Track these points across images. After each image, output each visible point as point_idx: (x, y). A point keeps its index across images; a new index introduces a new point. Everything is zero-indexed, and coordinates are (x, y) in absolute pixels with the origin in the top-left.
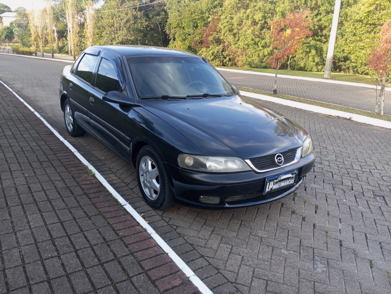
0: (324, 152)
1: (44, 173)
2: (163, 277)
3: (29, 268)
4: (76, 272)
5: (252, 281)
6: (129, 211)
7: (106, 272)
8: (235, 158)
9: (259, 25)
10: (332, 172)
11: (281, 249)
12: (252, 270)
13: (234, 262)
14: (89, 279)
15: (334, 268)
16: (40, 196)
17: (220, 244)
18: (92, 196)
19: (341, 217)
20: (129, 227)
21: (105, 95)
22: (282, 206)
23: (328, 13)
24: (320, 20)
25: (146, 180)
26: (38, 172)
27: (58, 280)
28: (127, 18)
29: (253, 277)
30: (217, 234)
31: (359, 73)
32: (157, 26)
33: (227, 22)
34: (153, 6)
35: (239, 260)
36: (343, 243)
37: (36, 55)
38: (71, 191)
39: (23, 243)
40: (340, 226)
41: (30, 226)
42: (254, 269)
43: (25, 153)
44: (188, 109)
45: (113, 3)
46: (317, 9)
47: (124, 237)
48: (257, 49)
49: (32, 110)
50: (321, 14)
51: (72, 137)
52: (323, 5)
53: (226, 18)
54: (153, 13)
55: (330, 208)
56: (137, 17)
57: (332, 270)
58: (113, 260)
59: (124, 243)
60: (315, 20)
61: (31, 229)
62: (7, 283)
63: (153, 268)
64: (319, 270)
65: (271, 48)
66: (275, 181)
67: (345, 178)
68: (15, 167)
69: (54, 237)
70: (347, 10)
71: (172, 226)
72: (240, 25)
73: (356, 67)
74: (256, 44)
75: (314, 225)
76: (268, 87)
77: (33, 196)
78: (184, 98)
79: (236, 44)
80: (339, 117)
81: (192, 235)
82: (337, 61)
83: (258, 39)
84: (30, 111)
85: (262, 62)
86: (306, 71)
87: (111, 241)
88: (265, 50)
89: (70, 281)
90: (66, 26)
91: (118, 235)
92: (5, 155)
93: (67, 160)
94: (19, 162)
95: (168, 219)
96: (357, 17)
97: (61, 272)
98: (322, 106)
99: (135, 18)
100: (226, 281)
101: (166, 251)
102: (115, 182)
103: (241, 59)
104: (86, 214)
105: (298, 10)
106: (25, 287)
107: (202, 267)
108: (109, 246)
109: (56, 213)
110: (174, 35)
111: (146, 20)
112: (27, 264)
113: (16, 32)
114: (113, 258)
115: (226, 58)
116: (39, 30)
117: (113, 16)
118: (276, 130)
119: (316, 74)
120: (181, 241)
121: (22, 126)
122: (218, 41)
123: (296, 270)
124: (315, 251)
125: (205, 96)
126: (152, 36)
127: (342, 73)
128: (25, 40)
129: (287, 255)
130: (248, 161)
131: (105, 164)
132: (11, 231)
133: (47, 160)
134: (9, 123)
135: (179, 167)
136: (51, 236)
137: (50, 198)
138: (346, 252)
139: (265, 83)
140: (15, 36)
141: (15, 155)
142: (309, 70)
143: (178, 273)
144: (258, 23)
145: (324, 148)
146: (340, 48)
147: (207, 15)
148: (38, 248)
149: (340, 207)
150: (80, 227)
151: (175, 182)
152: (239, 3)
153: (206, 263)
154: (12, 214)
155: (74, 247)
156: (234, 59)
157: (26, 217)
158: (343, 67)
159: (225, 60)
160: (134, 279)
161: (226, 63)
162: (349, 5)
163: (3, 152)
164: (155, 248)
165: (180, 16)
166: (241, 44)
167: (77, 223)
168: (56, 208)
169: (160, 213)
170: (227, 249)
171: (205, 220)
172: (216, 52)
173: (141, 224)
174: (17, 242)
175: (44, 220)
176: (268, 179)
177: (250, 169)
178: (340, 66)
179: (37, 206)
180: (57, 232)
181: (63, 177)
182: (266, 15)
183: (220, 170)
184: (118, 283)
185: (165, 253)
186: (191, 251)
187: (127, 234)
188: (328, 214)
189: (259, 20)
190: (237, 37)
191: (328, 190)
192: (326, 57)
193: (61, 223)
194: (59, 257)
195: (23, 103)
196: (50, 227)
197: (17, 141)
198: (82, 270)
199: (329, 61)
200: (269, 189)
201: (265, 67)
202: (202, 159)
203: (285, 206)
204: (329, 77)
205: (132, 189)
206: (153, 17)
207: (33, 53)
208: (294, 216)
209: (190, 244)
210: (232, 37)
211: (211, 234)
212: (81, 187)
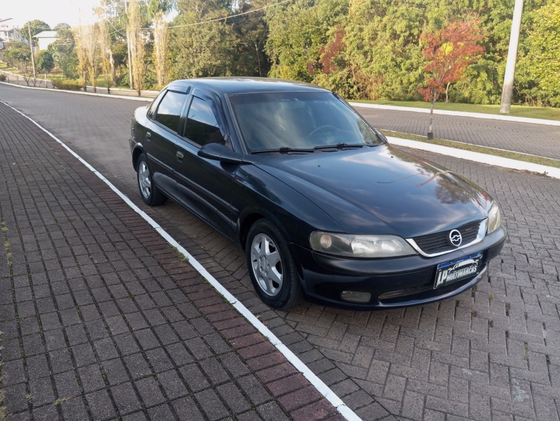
0: (512, 224)
1: (120, 258)
2: (301, 407)
3: (116, 392)
4: (180, 398)
5: (423, 414)
6: (241, 312)
7: (221, 398)
8: (392, 236)
9: (401, 39)
10: (526, 255)
11: (462, 367)
12: (423, 397)
13: (395, 387)
14: (199, 407)
15: (541, 395)
16: (118, 290)
17: (372, 360)
18: (188, 290)
19: (545, 321)
20: (244, 335)
21: (201, 149)
22: (457, 305)
23: (503, 18)
24: (492, 29)
25: (262, 267)
26: (112, 256)
27: (158, 409)
28: (210, 35)
29: (425, 407)
30: (366, 345)
31: (551, 105)
32: (253, 45)
33: (355, 36)
34: (247, 16)
35: (402, 383)
36: (552, 359)
37: (85, 90)
38: (159, 283)
39: (104, 357)
40: (545, 334)
41: (110, 333)
42: (426, 397)
43: (90, 231)
44: (319, 166)
45: (191, 14)
46: (486, 13)
47: (239, 349)
48: (400, 73)
49: (92, 169)
50: (492, 20)
51: (149, 207)
52: (495, 6)
53: (352, 30)
54: (248, 26)
55: (528, 308)
56: (225, 33)
57: (538, 398)
58: (228, 381)
59: (241, 358)
60: (485, 28)
61: (111, 336)
62: (89, 413)
63: (285, 394)
64: (519, 398)
65: (420, 71)
66: (451, 269)
67: (546, 262)
68: (79, 250)
69: (144, 349)
70: (531, 13)
71: (302, 333)
72: (373, 39)
73: (546, 96)
74: (398, 66)
75: (507, 333)
76: (418, 129)
77: (109, 291)
78: (311, 151)
79: (368, 66)
80: (527, 172)
81: (330, 347)
82: (517, 88)
83: (400, 58)
84: (89, 170)
85: (407, 92)
86: (473, 103)
87: (223, 354)
88: (411, 74)
89: (173, 410)
90: (126, 47)
91: (230, 345)
92: (63, 233)
93: (146, 240)
94: (83, 243)
95: (295, 323)
96: (549, 24)
97: (160, 397)
98: (501, 155)
99: (221, 34)
100: (387, 413)
101: (300, 370)
102: (215, 270)
103: (375, 89)
104: (184, 316)
105: (459, 16)
106: (114, 418)
107: (350, 394)
108: (220, 361)
109: (142, 314)
110: (278, 56)
111: (237, 37)
112: (113, 386)
113: (56, 57)
114: (228, 378)
115: (352, 87)
116: (90, 55)
117: (191, 32)
118: (438, 193)
119: (488, 108)
120: (316, 355)
121: (80, 192)
122: (342, 64)
123: (486, 398)
124: (512, 370)
125: (341, 147)
126: (246, 59)
127: (526, 106)
128: (69, 69)
129: (471, 377)
130: (411, 241)
131: (197, 245)
132: (86, 340)
133: (121, 240)
134: (63, 189)
135: (312, 249)
136: (141, 347)
137: (132, 293)
138: (556, 372)
139: (413, 123)
140: (55, 63)
141: (77, 232)
142: (476, 101)
143: (321, 401)
144: (399, 36)
145: (511, 218)
146: (522, 69)
147: (325, 26)
148: (124, 364)
149: (542, 306)
150: (178, 335)
151: (306, 271)
152: (372, 8)
153: (355, 388)
154: (84, 316)
155: (174, 363)
156: (364, 88)
157: (104, 320)
158: (528, 97)
159: (352, 91)
160: (261, 408)
161: (353, 94)
162: (534, 6)
163: (61, 229)
164: (284, 365)
165: (285, 29)
166: (375, 66)
167: (173, 328)
168: (142, 308)
169: (283, 314)
170: (383, 368)
171: (347, 325)
172: (338, 79)
173: (260, 330)
174: (96, 356)
175: (128, 325)
176: (439, 267)
177: (414, 253)
178: (522, 95)
179: (117, 304)
180: (148, 341)
181: (145, 263)
182: (412, 23)
183: (371, 254)
184: (239, 414)
185: (299, 372)
186: (332, 369)
187: (243, 345)
188: (526, 317)
189: (402, 32)
190: (369, 57)
191: (523, 280)
192: (502, 83)
193: (152, 328)
194: (155, 376)
195: (77, 159)
196: (137, 334)
197: (78, 214)
198: (188, 395)
199: (507, 89)
200: (442, 282)
201: (412, 99)
202: (344, 239)
203: (460, 305)
204: (508, 112)
205: (239, 280)
206: (247, 32)
207: (81, 87)
208: (476, 319)
209: (329, 359)
210: (362, 56)
211: (358, 346)
212: (171, 278)
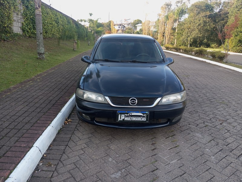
2: (23, 142)
4: (1, 128)
6: (58, 115)
7: (9, 132)
11: (111, 157)
13: (76, 153)
18: (55, 105)
19: (184, 157)
20: (46, 120)
28: (199, 23)
34: (220, 14)
35: (80, 153)
36: (156, 171)
39: (3, 114)
41: (14, 109)
63: (25, 137)
66: (126, 115)
71: (76, 129)
75: (155, 155)
77: (34, 100)
95: (80, 126)
99: (204, 22)
100: (59, 159)
104: (40, 111)
107: (59, 150)
108: (26, 124)
124: (130, 166)
130: (107, 98)
133: (64, 89)
137: (38, 102)
149: (195, 152)
150: (29, 115)
155: (15, 120)
157: (19, 106)
164: (40, 131)
167: (31, 113)
168: (33, 106)
169: (80, 122)
170: (82, 147)
171: (95, 131)
173: (53, 121)
175: (22, 109)
176: (118, 112)
177: (107, 103)
179: (29, 103)
184: (6, 137)
185: (41, 134)
186: (66, 141)
188: (177, 153)
200: (121, 120)
206: (219, 21)
209: (70, 138)
212: (57, 101)
